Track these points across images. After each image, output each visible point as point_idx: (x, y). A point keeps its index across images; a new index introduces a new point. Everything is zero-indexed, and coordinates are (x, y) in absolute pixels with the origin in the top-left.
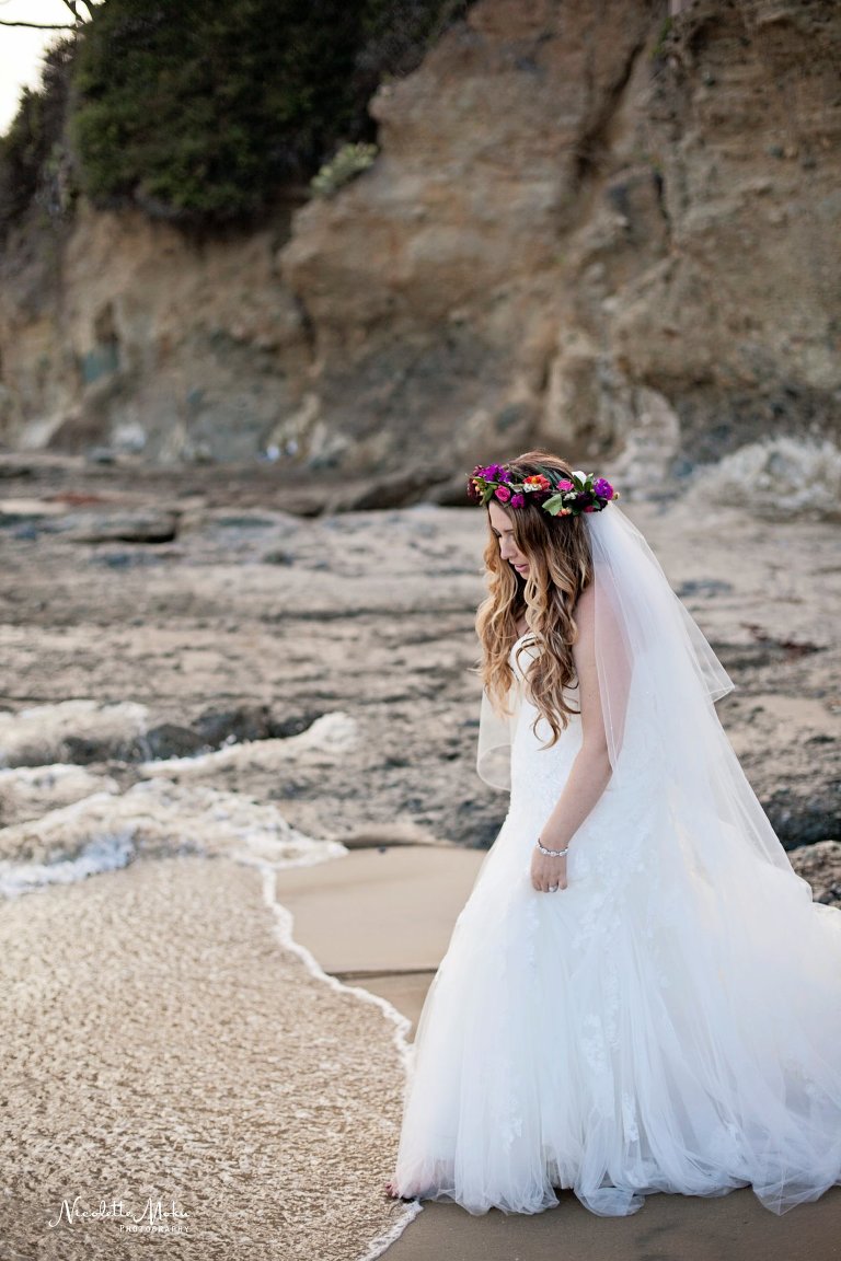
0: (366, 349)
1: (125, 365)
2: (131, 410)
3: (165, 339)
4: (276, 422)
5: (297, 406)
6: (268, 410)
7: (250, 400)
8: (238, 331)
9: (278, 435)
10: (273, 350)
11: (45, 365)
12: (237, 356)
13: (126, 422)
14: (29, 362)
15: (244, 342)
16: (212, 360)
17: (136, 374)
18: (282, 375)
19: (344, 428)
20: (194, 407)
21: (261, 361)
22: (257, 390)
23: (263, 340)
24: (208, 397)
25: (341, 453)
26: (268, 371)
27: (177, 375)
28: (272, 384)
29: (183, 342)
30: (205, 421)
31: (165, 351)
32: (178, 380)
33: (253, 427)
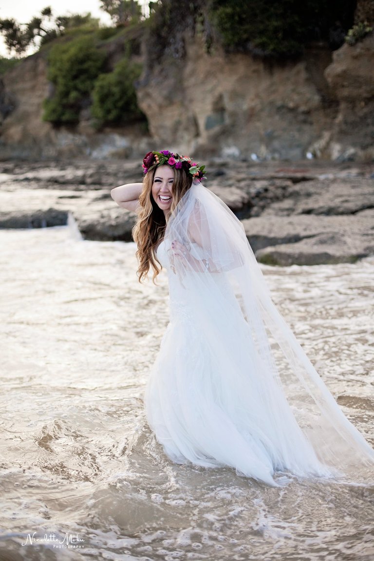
0: (365, 110)
1: (228, 121)
3: (252, 109)
4: (310, 143)
5: (319, 137)
6: (306, 138)
8: (291, 105)
9: (311, 149)
10: (308, 113)
11: (178, 124)
12: (290, 116)
13: (229, 146)
14: (169, 123)
15: (292, 110)
16: (277, 118)
17: (233, 125)
18: (311, 124)
19: (354, 145)
20: (268, 139)
21: (301, 117)
22: (299, 130)
23: (303, 108)
24: (276, 134)
25: (354, 155)
26: (305, 122)
27: (258, 124)
28: (306, 128)
29: (262, 110)
30: (276, 144)
31: (252, 115)
32: (259, 126)
33: (298, 146)
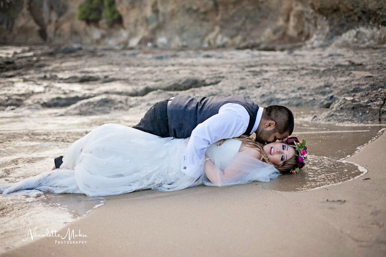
0: (234, 11)
1: (161, 19)
2: (163, 33)
3: (173, 11)
4: (206, 35)
5: (212, 30)
6: (204, 31)
7: (199, 29)
8: (195, 7)
9: (207, 39)
10: (205, 13)
11: (137, 20)
12: (194, 15)
13: (161, 36)
14: (132, 20)
15: (196, 11)
16: (187, 17)
17: (164, 22)
18: (208, 21)
19: (227, 35)
20: (182, 31)
21: (202, 17)
22: (201, 26)
23: (202, 10)
24: (186, 28)
25: (226, 43)
26: (204, 20)
27: (176, 21)
28: (205, 24)
29: (178, 11)
30: (185, 35)
31: (173, 14)
32: (177, 23)
33: (199, 36)
